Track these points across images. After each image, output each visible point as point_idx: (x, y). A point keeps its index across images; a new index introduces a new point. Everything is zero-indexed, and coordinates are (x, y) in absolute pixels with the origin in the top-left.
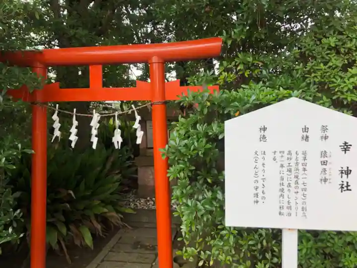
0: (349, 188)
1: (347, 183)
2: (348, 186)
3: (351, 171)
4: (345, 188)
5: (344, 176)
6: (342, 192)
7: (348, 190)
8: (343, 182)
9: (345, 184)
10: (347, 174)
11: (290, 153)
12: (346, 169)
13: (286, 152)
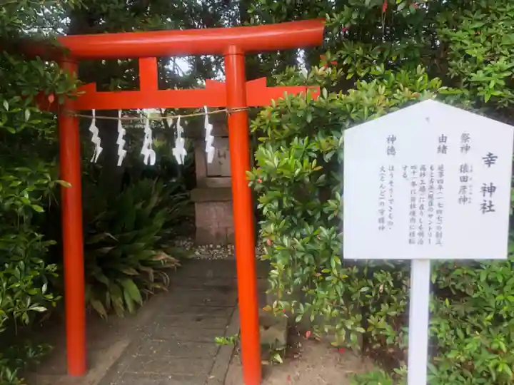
0: (492, 208)
1: (490, 202)
2: (491, 206)
3: (495, 188)
4: (488, 209)
5: (488, 194)
6: (484, 212)
7: (491, 210)
8: (485, 201)
9: (488, 204)
10: (491, 192)
11: (423, 168)
12: (489, 186)
13: (419, 167)
